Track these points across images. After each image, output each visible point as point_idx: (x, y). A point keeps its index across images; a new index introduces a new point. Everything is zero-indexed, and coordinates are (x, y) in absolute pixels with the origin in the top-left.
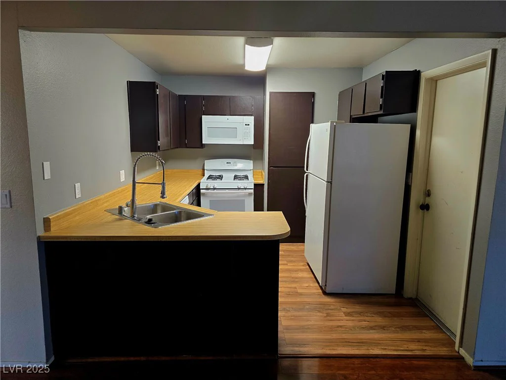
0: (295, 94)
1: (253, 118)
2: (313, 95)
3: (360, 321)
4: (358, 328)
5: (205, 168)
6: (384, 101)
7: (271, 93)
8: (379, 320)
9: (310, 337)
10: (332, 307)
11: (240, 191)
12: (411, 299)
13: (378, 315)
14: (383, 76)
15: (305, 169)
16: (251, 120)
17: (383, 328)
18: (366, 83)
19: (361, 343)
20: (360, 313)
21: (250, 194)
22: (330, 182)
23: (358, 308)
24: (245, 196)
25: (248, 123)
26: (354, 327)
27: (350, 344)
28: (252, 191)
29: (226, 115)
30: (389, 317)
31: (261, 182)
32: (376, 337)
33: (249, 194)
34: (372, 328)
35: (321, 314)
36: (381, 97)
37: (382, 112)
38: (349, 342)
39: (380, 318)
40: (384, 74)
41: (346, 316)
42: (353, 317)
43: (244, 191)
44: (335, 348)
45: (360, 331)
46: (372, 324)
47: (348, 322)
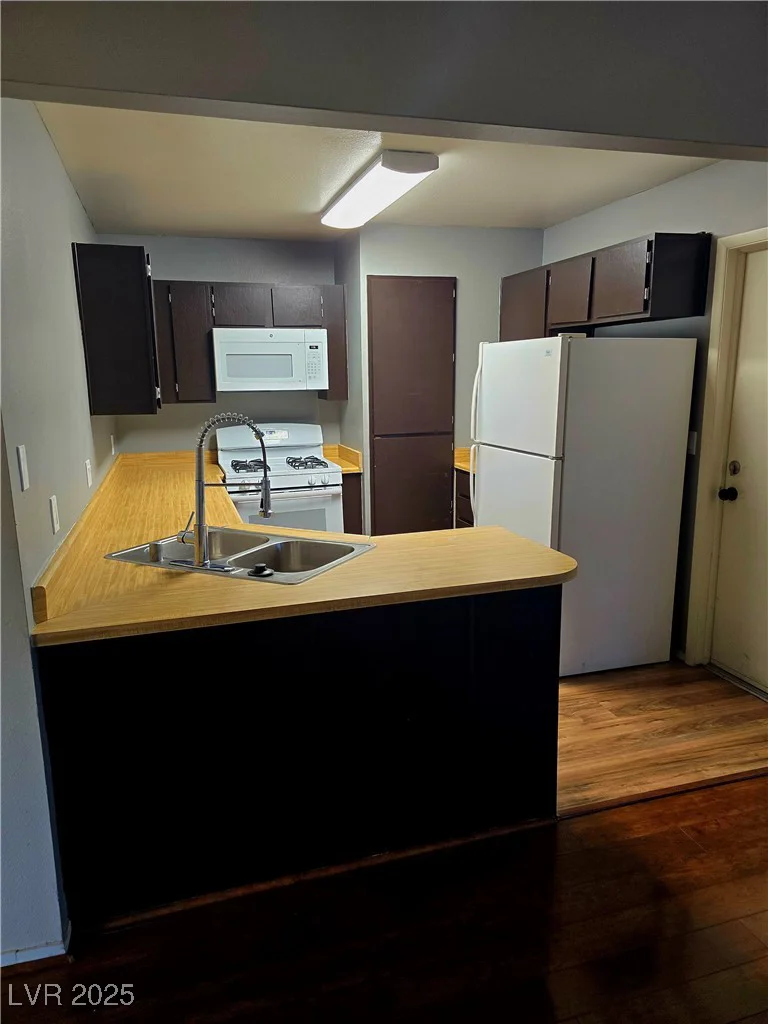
0: (420, 281)
1: (324, 332)
2: (452, 283)
3: (649, 721)
4: (653, 735)
5: (219, 446)
6: (653, 294)
7: (370, 278)
8: (680, 715)
9: (584, 767)
10: (581, 704)
11: (314, 491)
12: (700, 666)
13: (669, 704)
14: (650, 243)
15: (472, 436)
16: (320, 336)
17: (694, 727)
18: (594, 260)
19: (679, 762)
20: (638, 706)
21: (335, 496)
22: (560, 458)
23: (627, 698)
24: (325, 500)
25: (316, 344)
26: (646, 735)
27: (662, 767)
28: (339, 489)
29: (263, 327)
30: (688, 705)
31: (354, 469)
32: (695, 746)
33: (333, 495)
34: (676, 731)
35: (573, 720)
36: (647, 285)
37: (648, 315)
38: (657, 764)
39: (677, 710)
40: (653, 238)
41: (618, 716)
42: (630, 715)
43: (323, 491)
44: (642, 780)
45: (662, 740)
46: (672, 724)
47: (628, 726)
